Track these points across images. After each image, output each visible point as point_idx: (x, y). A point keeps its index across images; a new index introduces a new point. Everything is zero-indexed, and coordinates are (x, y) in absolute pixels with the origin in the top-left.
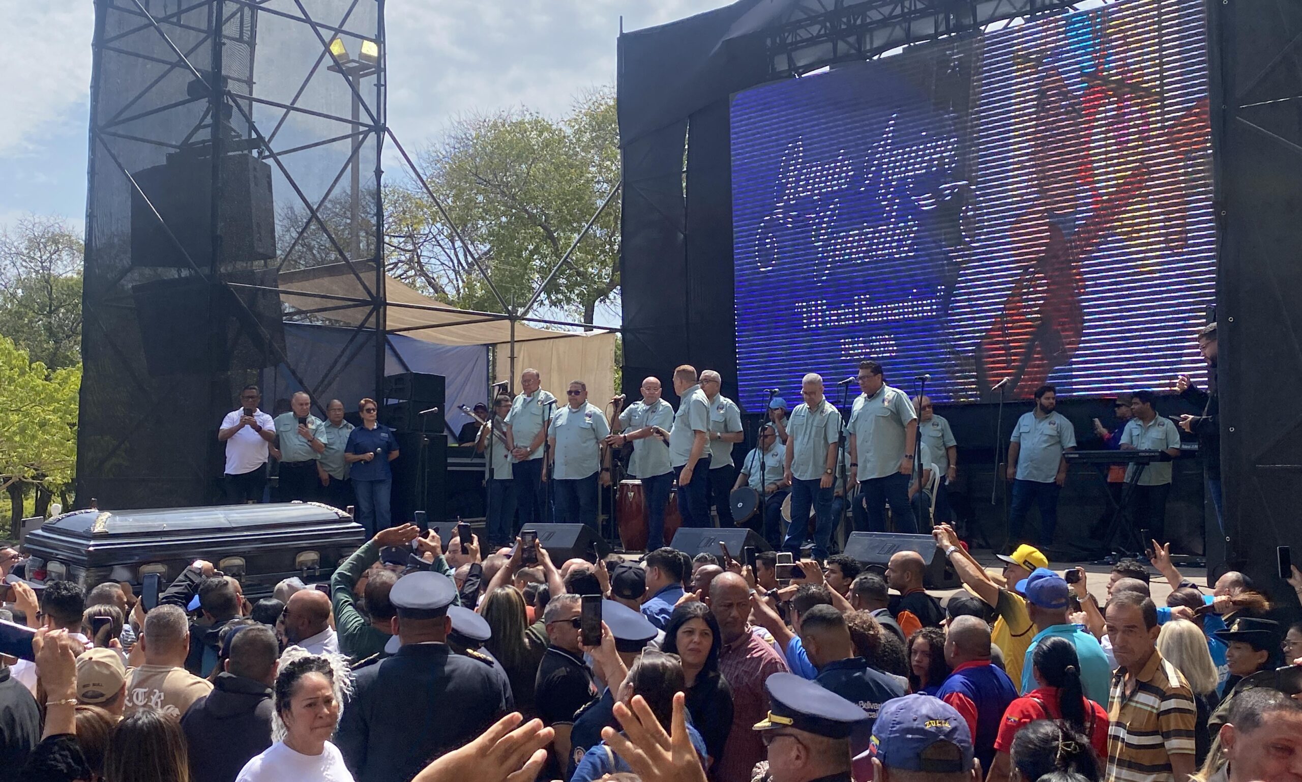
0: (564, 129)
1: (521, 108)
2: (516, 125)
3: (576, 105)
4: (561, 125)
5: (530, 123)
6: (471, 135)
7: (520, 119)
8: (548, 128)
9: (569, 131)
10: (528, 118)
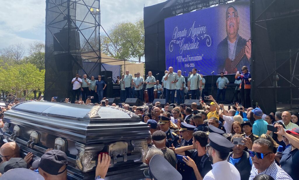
2: (126, 24)
3: (137, 20)
4: (134, 24)
6: (117, 26)
10: (128, 22)
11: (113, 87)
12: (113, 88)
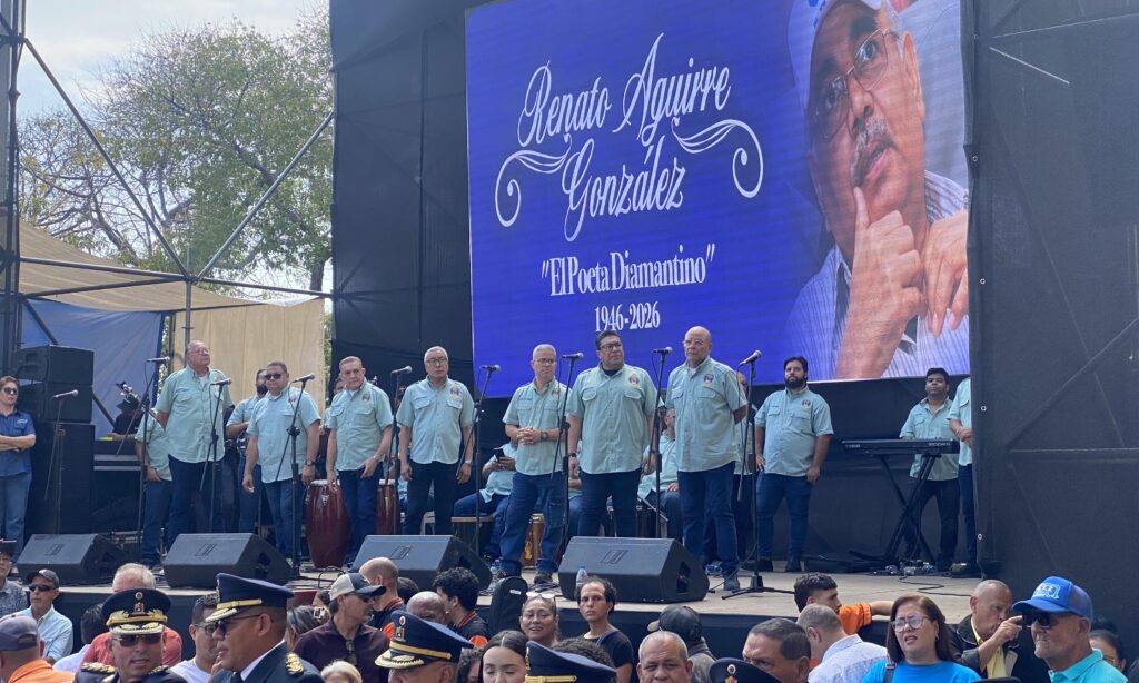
0: (286, 47)
1: (231, 19)
2: (225, 41)
3: (301, 18)
4: (282, 42)
5: (241, 39)
6: (167, 52)
7: (229, 33)
8: (265, 46)
9: (291, 50)
10: (240, 33)
11: (97, 458)
12: (96, 468)
